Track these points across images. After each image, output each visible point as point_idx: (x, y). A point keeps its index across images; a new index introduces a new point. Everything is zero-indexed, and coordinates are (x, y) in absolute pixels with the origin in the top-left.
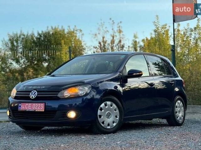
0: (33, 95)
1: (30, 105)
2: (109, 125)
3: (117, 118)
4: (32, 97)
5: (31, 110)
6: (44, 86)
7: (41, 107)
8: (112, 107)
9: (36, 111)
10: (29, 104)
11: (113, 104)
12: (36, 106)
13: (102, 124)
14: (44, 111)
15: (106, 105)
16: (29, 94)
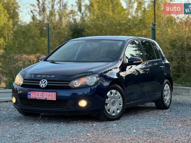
0: (43, 84)
2: (114, 112)
3: (121, 106)
5: (42, 99)
6: (54, 75)
7: (52, 96)
8: (116, 95)
9: (48, 99)
10: (40, 93)
11: (117, 92)
12: (47, 95)
13: (108, 112)
14: (55, 100)
15: (111, 93)
16: (39, 83)
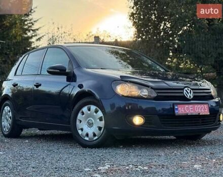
0: (189, 94)
1: (191, 107)
4: (190, 97)
5: (194, 114)
7: (205, 109)
9: (201, 114)
12: (199, 108)
